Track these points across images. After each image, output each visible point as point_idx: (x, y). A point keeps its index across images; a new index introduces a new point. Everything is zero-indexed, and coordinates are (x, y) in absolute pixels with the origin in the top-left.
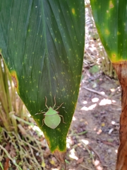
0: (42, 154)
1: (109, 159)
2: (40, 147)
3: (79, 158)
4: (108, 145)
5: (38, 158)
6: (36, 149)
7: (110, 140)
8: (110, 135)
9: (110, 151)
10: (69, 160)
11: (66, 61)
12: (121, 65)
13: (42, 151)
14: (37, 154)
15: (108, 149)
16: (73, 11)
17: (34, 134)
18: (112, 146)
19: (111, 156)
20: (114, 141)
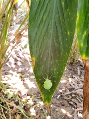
0: (10, 112)
1: (56, 115)
2: (9, 107)
3: (37, 115)
4: (57, 106)
5: (6, 115)
6: (6, 108)
7: (58, 102)
8: (58, 99)
9: (57, 110)
10: (29, 117)
11: (60, 55)
12: (86, 60)
13: (10, 110)
14: (6, 112)
15: (56, 108)
16: (69, 33)
17: (5, 97)
18: (59, 107)
19: (58, 113)
20: (61, 103)
